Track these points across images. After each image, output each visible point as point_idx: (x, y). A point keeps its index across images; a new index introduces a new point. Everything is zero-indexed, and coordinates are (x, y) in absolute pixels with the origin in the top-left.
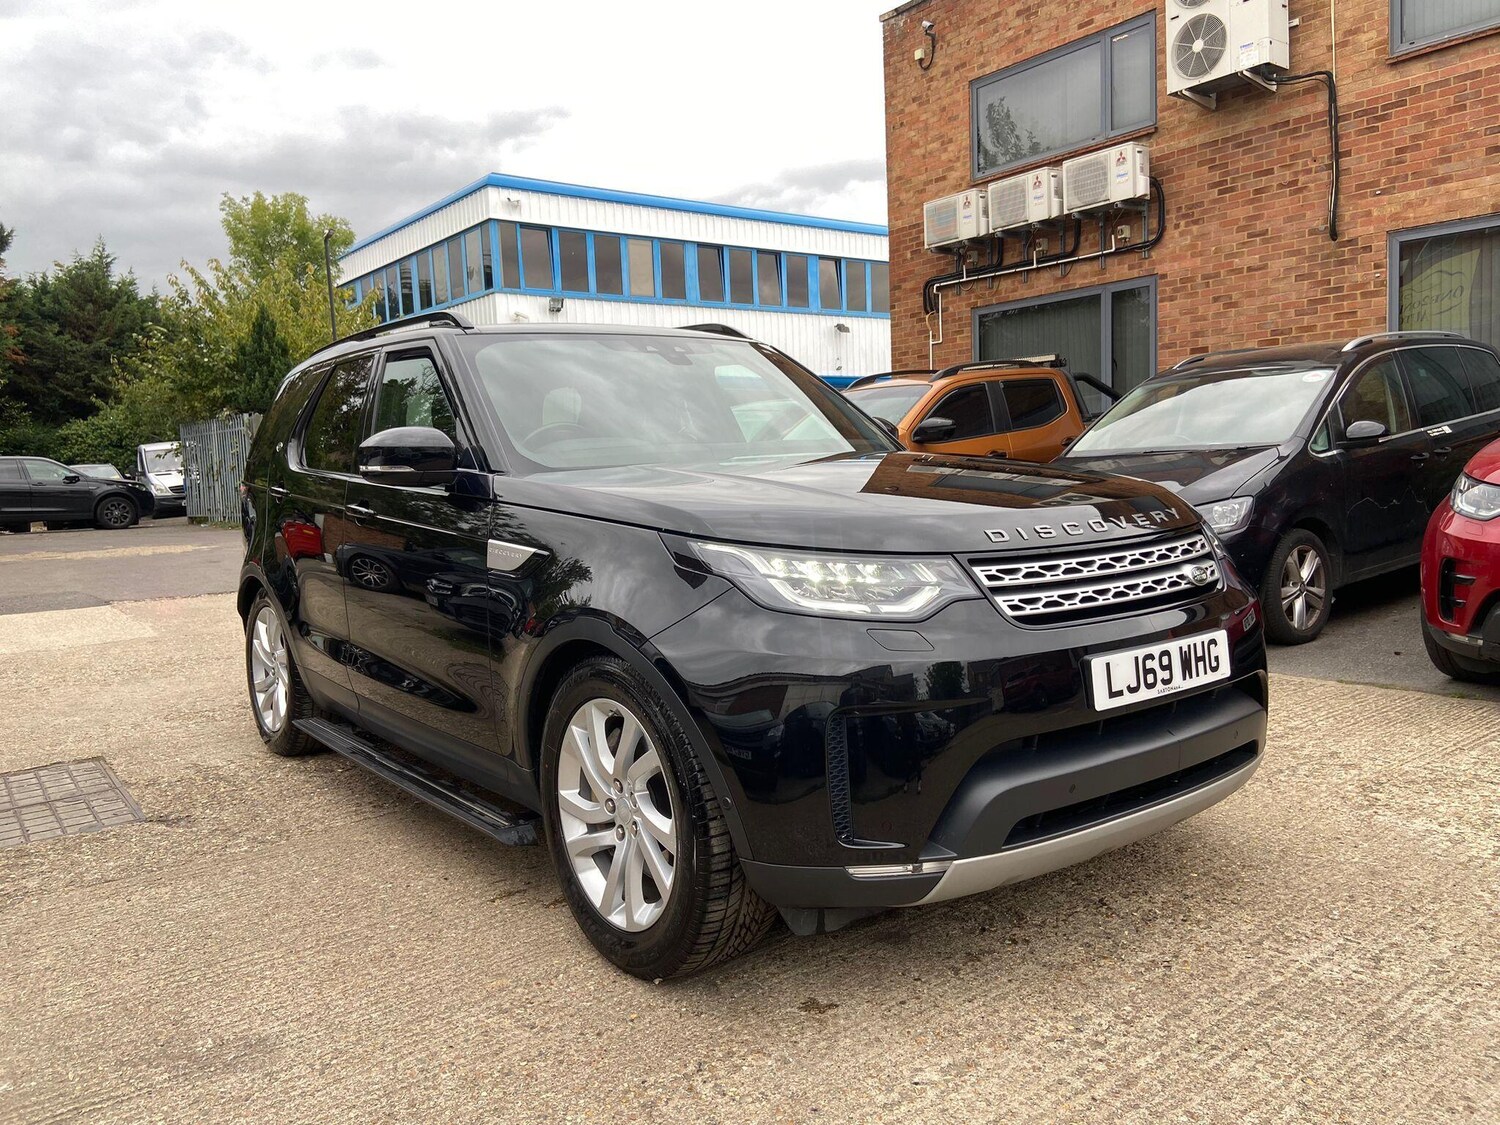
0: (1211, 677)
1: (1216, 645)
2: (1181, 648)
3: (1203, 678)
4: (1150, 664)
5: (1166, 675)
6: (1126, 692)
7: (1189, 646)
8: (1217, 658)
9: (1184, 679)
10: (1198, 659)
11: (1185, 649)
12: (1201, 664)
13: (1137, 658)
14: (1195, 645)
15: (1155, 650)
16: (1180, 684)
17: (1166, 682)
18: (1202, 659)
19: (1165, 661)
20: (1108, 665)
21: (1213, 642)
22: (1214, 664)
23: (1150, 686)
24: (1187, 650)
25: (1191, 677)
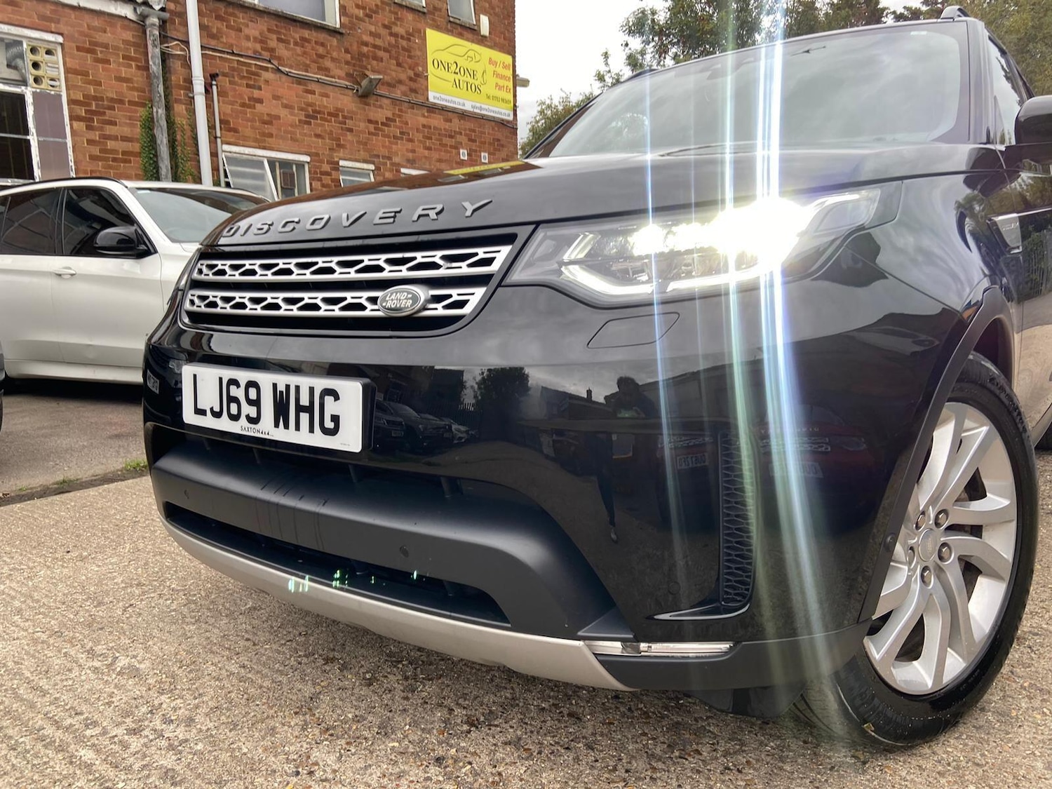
0: (319, 440)
1: (337, 398)
2: (275, 386)
3: (303, 436)
4: (234, 391)
5: (252, 412)
6: (209, 412)
7: (288, 387)
8: (335, 419)
9: (277, 425)
10: (300, 409)
11: (281, 388)
12: (304, 417)
13: (221, 379)
14: (297, 388)
15: (243, 376)
16: (268, 429)
17: (251, 420)
18: (309, 409)
19: (253, 393)
20: (195, 376)
21: (334, 394)
22: (329, 424)
23: (235, 418)
24: (284, 390)
25: (286, 426)
